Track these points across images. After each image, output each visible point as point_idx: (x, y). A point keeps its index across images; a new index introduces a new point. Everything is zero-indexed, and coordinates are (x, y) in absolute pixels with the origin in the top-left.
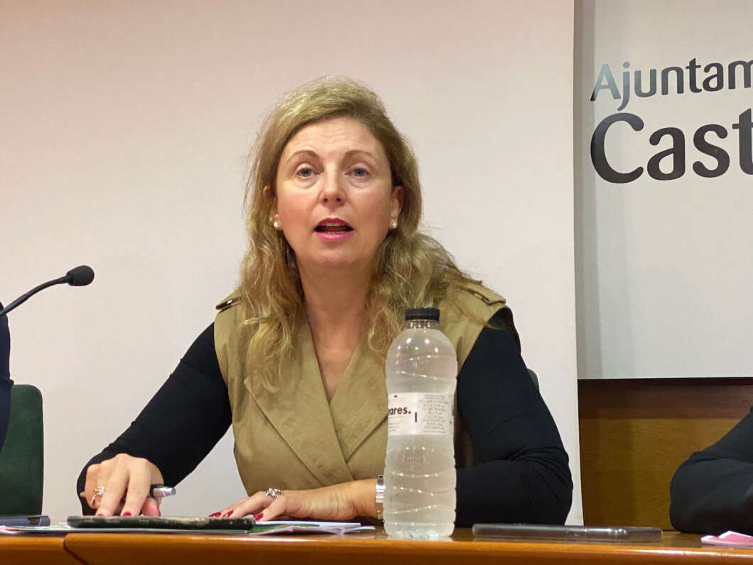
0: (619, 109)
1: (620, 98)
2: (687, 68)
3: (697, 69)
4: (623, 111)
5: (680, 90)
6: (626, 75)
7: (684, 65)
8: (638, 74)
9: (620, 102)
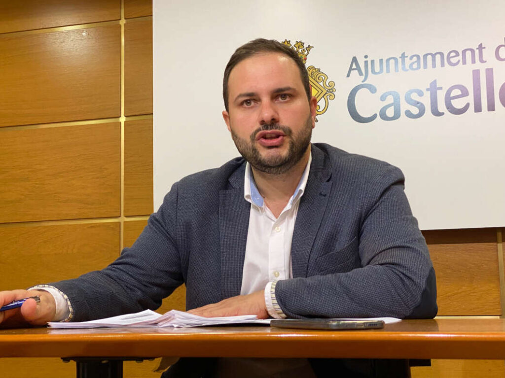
0: (363, 82)
1: (363, 75)
2: (400, 57)
5: (397, 70)
6: (366, 62)
7: (398, 56)
8: (373, 62)
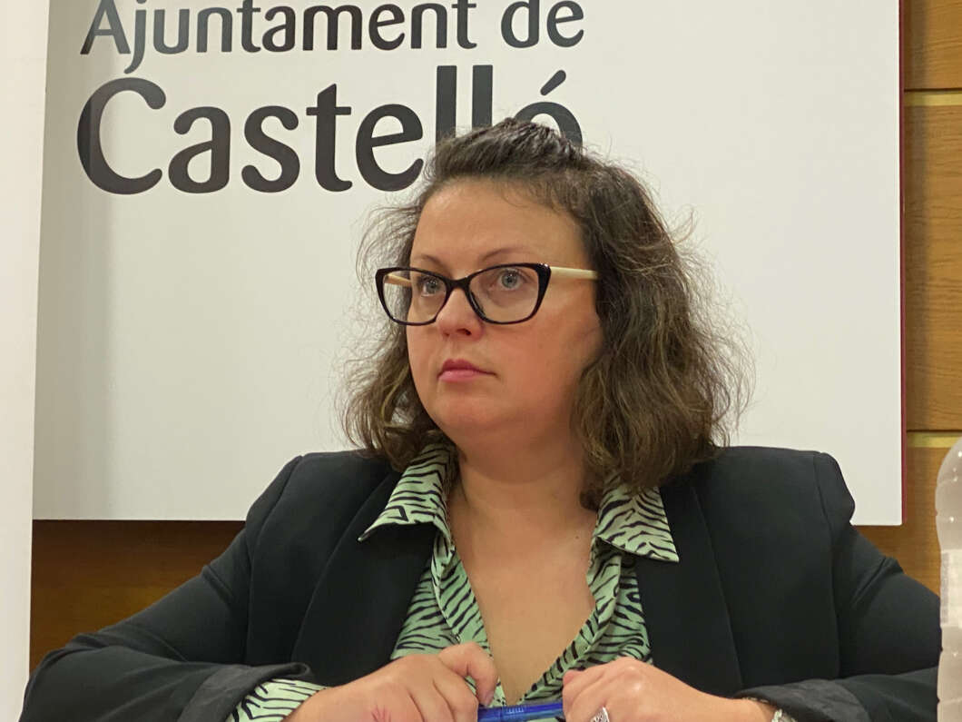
0: (127, 71)
1: (128, 52)
2: (239, 10)
3: (254, 14)
4: (133, 75)
5: (227, 46)
6: (141, 16)
7: (233, 5)
8: (160, 15)
9: (127, 59)
